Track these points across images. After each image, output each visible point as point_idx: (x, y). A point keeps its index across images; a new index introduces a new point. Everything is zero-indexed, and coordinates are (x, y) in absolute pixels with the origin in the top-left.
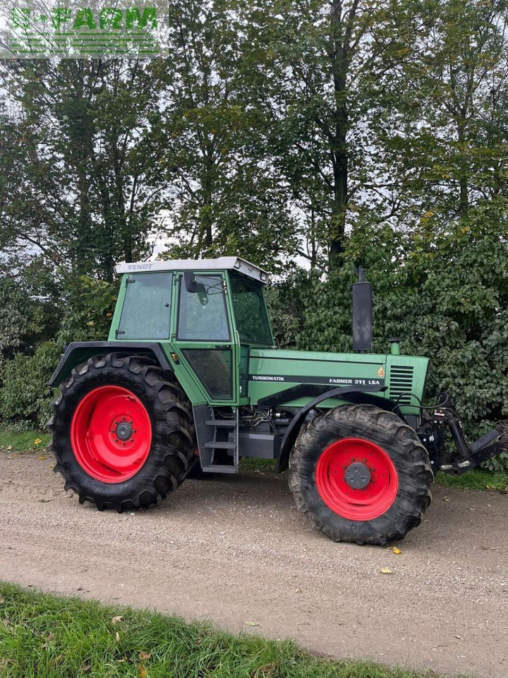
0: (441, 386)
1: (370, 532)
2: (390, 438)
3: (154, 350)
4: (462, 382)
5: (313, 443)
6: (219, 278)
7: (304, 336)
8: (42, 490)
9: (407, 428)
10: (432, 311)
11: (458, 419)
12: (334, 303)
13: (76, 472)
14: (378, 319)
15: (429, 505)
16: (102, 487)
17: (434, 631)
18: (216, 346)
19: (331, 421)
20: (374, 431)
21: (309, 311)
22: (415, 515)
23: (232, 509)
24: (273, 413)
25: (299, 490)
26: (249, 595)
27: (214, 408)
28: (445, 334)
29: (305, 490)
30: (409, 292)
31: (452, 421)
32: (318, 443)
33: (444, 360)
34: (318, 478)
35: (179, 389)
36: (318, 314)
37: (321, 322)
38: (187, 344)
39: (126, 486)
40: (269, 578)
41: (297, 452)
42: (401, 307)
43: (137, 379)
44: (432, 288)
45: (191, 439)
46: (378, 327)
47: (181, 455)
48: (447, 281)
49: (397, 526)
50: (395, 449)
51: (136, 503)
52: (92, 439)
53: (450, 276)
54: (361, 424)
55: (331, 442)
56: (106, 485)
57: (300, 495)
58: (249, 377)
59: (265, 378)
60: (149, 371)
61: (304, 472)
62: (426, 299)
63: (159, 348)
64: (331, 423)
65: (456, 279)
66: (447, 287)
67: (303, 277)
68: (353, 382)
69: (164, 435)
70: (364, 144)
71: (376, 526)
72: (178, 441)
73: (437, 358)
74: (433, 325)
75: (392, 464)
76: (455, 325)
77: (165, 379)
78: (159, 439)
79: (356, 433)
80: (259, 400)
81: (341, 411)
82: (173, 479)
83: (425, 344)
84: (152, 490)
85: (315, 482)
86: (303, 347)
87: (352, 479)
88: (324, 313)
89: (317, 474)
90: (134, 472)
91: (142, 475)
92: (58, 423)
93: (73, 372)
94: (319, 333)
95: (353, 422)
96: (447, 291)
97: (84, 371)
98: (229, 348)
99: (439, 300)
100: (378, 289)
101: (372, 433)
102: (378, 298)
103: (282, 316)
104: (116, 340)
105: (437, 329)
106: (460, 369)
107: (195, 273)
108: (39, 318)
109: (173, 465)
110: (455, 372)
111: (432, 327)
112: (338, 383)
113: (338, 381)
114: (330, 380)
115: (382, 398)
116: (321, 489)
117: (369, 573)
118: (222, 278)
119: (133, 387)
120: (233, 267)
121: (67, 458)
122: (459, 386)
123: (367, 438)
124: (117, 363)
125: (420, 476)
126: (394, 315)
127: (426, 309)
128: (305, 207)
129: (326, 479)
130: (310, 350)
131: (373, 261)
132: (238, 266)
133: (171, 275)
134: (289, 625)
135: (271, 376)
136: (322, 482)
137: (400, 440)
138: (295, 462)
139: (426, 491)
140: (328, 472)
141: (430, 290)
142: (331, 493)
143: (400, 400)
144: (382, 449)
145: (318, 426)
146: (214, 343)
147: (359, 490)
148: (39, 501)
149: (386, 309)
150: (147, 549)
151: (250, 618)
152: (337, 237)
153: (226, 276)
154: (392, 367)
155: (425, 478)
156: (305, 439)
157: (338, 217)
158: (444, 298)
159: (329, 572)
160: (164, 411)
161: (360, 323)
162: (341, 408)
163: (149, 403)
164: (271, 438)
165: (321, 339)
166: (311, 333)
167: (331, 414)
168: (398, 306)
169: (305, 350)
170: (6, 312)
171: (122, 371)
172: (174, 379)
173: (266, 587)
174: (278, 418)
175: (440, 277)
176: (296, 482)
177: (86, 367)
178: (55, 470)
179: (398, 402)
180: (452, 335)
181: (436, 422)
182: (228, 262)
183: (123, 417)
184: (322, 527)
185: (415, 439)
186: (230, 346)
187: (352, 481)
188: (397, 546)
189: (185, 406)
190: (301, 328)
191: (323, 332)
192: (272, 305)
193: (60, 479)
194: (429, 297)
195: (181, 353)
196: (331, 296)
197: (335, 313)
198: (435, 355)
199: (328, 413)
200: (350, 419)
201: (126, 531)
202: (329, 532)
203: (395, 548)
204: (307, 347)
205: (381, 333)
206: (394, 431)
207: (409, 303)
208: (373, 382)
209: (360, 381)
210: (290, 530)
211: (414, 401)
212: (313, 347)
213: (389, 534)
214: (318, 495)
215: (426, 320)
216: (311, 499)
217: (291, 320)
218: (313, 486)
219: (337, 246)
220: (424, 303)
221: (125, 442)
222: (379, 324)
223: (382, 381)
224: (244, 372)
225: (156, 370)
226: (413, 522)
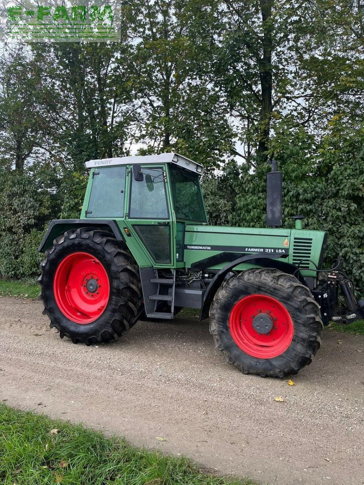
0: (341, 254)
1: (270, 367)
2: (288, 295)
3: (110, 225)
4: (358, 251)
5: (227, 298)
6: (160, 170)
7: (235, 216)
8: (39, 327)
9: (302, 287)
10: (336, 195)
11: (347, 281)
12: (258, 190)
13: (58, 315)
14: (293, 202)
15: (319, 348)
16: (75, 326)
17: (309, 453)
18: (158, 223)
19: (241, 280)
20: (275, 289)
21: (240, 197)
22: (307, 356)
23: (171, 345)
24: (202, 274)
25: (216, 333)
26: (166, 415)
27: (158, 270)
28: (346, 213)
29: (221, 333)
30: (317, 181)
31: (342, 282)
32: (231, 298)
33: (344, 234)
34: (231, 325)
35: (130, 255)
36: (246, 199)
37: (248, 205)
38: (136, 221)
39: (92, 326)
40: (184, 402)
41: (216, 304)
42: (310, 193)
43: (99, 247)
44: (336, 177)
45: (138, 292)
46: (293, 209)
47: (131, 304)
48: (349, 171)
49: (292, 364)
50: (292, 304)
51: (99, 339)
52: (69, 291)
53: (351, 167)
54: (265, 284)
55: (242, 297)
56: (78, 325)
57: (217, 337)
58: (185, 247)
59: (196, 247)
60: (108, 241)
61: (220, 320)
62: (331, 186)
63: (114, 224)
64: (242, 282)
65: (357, 169)
66: (348, 176)
67: (235, 170)
68: (264, 250)
69: (118, 290)
70: (285, 63)
71: (275, 363)
72: (128, 294)
73: (340, 232)
74: (336, 207)
75: (289, 315)
76: (354, 206)
77: (120, 248)
78: (115, 292)
79: (261, 290)
80: (192, 264)
81: (250, 273)
82: (125, 322)
83: (330, 221)
84: (110, 330)
85: (229, 328)
86: (234, 225)
87: (258, 326)
88: (250, 198)
89: (231, 322)
90: (98, 316)
91: (103, 318)
92: (45, 279)
93: (55, 242)
94: (246, 214)
95: (259, 282)
96: (348, 179)
97: (62, 241)
98: (168, 225)
99: (342, 186)
100: (293, 178)
101: (274, 291)
102: (293, 185)
103: (219, 200)
104: (85, 218)
105: (340, 210)
106: (357, 241)
107: (141, 166)
108: (47, 204)
109: (125, 312)
110: (352, 243)
111: (335, 208)
112: (252, 252)
113: (252, 250)
114: (246, 249)
115: (286, 263)
116: (234, 334)
117: (265, 400)
118: (163, 170)
119: (95, 252)
120: (171, 161)
121: (51, 305)
122: (356, 254)
123: (270, 295)
124: (85, 235)
125: (311, 325)
126: (305, 199)
127: (330, 194)
128: (238, 116)
129: (238, 325)
130: (239, 226)
131: (290, 156)
132: (176, 160)
133: (125, 168)
134: (190, 441)
135: (201, 246)
136: (234, 328)
137: (296, 297)
138: (214, 312)
139: (316, 338)
140: (240, 319)
141: (334, 179)
142: (242, 335)
143: (300, 265)
144: (281, 304)
145: (231, 284)
146: (156, 220)
147: (264, 334)
148: (34, 335)
149: (299, 194)
150: (99, 374)
151: (162, 434)
152: (263, 139)
153: (166, 168)
154: (295, 239)
155: (315, 326)
156: (222, 294)
157: (263, 122)
158: (346, 185)
159: (233, 398)
160: (118, 271)
161: (272, 204)
162: (250, 271)
163: (108, 265)
164: (200, 293)
165: (248, 218)
166: (241, 213)
167: (242, 275)
168: (309, 192)
169: (236, 227)
170: (24, 200)
171: (88, 242)
172: (126, 248)
173: (181, 408)
174: (206, 278)
175: (343, 168)
176: (214, 327)
177: (63, 238)
178: (44, 313)
179: (299, 267)
180: (351, 214)
181: (329, 282)
182: (168, 157)
183: (90, 276)
184: (234, 362)
185: (309, 296)
186: (168, 223)
187: (258, 328)
188: (292, 379)
189: (135, 268)
190: (233, 210)
191: (250, 212)
192: (211, 192)
193: (47, 319)
194: (334, 184)
195: (132, 229)
196: (256, 185)
197: (259, 198)
198: (338, 230)
199: (240, 275)
200: (256, 280)
201: (88, 360)
202: (239, 366)
203: (290, 381)
204: (237, 225)
205: (295, 213)
206: (291, 290)
207: (317, 189)
208: (280, 251)
209: (270, 250)
210: (211, 363)
211: (311, 266)
212: (242, 224)
213: (286, 370)
214: (231, 338)
215: (331, 203)
216: (226, 340)
217: (225, 204)
218: (227, 330)
219: (263, 147)
220: (330, 189)
221: (93, 294)
222: (293, 206)
223: (287, 250)
224: (181, 243)
225: (113, 241)
226: (305, 362)
